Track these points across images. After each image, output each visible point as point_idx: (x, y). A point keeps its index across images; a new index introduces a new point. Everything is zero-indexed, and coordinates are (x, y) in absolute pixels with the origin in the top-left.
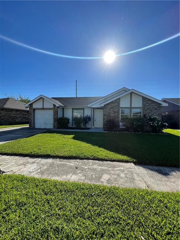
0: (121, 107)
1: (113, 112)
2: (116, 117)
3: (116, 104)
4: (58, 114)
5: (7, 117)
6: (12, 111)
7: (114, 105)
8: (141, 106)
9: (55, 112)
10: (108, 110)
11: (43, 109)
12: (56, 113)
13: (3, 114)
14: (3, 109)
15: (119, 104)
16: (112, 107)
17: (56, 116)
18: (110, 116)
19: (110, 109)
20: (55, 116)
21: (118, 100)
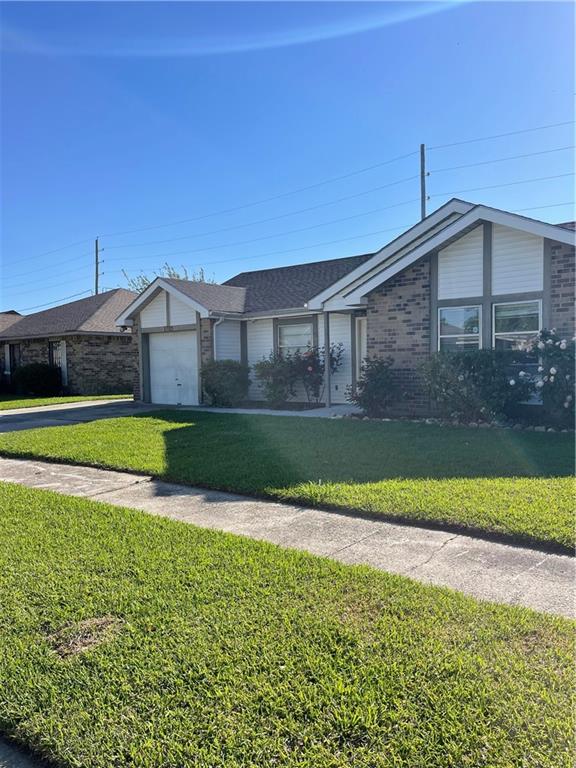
0: (441, 297)
1: (406, 329)
2: (417, 349)
3: (418, 288)
4: (212, 346)
5: (93, 366)
6: (107, 343)
7: (406, 292)
8: (540, 288)
9: (201, 341)
10: (383, 319)
11: (169, 329)
12: (206, 344)
13: (81, 355)
14: (79, 336)
15: (431, 287)
16: (398, 301)
17: (207, 355)
18: (394, 346)
19: (392, 314)
20: (205, 357)
21: (425, 270)
